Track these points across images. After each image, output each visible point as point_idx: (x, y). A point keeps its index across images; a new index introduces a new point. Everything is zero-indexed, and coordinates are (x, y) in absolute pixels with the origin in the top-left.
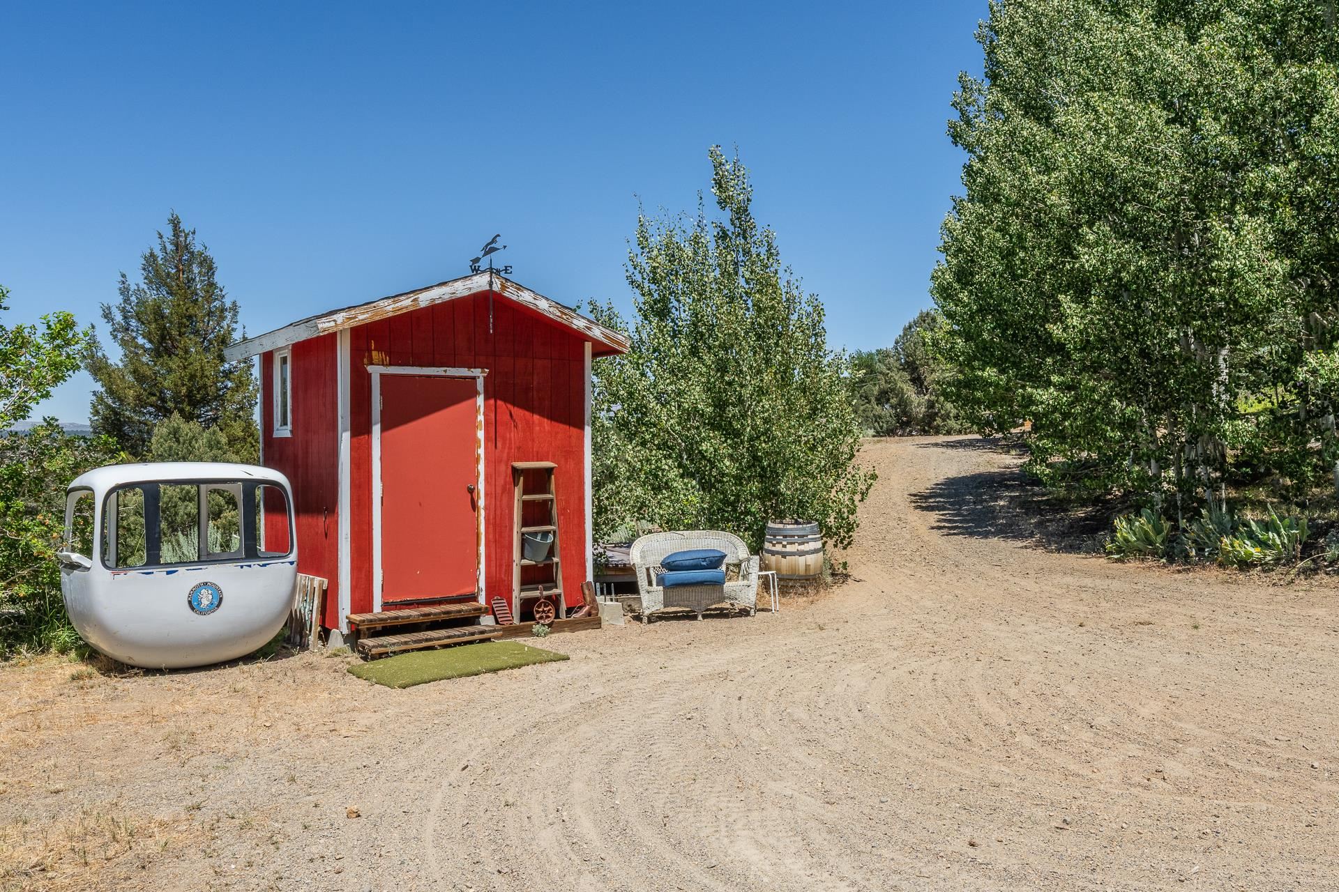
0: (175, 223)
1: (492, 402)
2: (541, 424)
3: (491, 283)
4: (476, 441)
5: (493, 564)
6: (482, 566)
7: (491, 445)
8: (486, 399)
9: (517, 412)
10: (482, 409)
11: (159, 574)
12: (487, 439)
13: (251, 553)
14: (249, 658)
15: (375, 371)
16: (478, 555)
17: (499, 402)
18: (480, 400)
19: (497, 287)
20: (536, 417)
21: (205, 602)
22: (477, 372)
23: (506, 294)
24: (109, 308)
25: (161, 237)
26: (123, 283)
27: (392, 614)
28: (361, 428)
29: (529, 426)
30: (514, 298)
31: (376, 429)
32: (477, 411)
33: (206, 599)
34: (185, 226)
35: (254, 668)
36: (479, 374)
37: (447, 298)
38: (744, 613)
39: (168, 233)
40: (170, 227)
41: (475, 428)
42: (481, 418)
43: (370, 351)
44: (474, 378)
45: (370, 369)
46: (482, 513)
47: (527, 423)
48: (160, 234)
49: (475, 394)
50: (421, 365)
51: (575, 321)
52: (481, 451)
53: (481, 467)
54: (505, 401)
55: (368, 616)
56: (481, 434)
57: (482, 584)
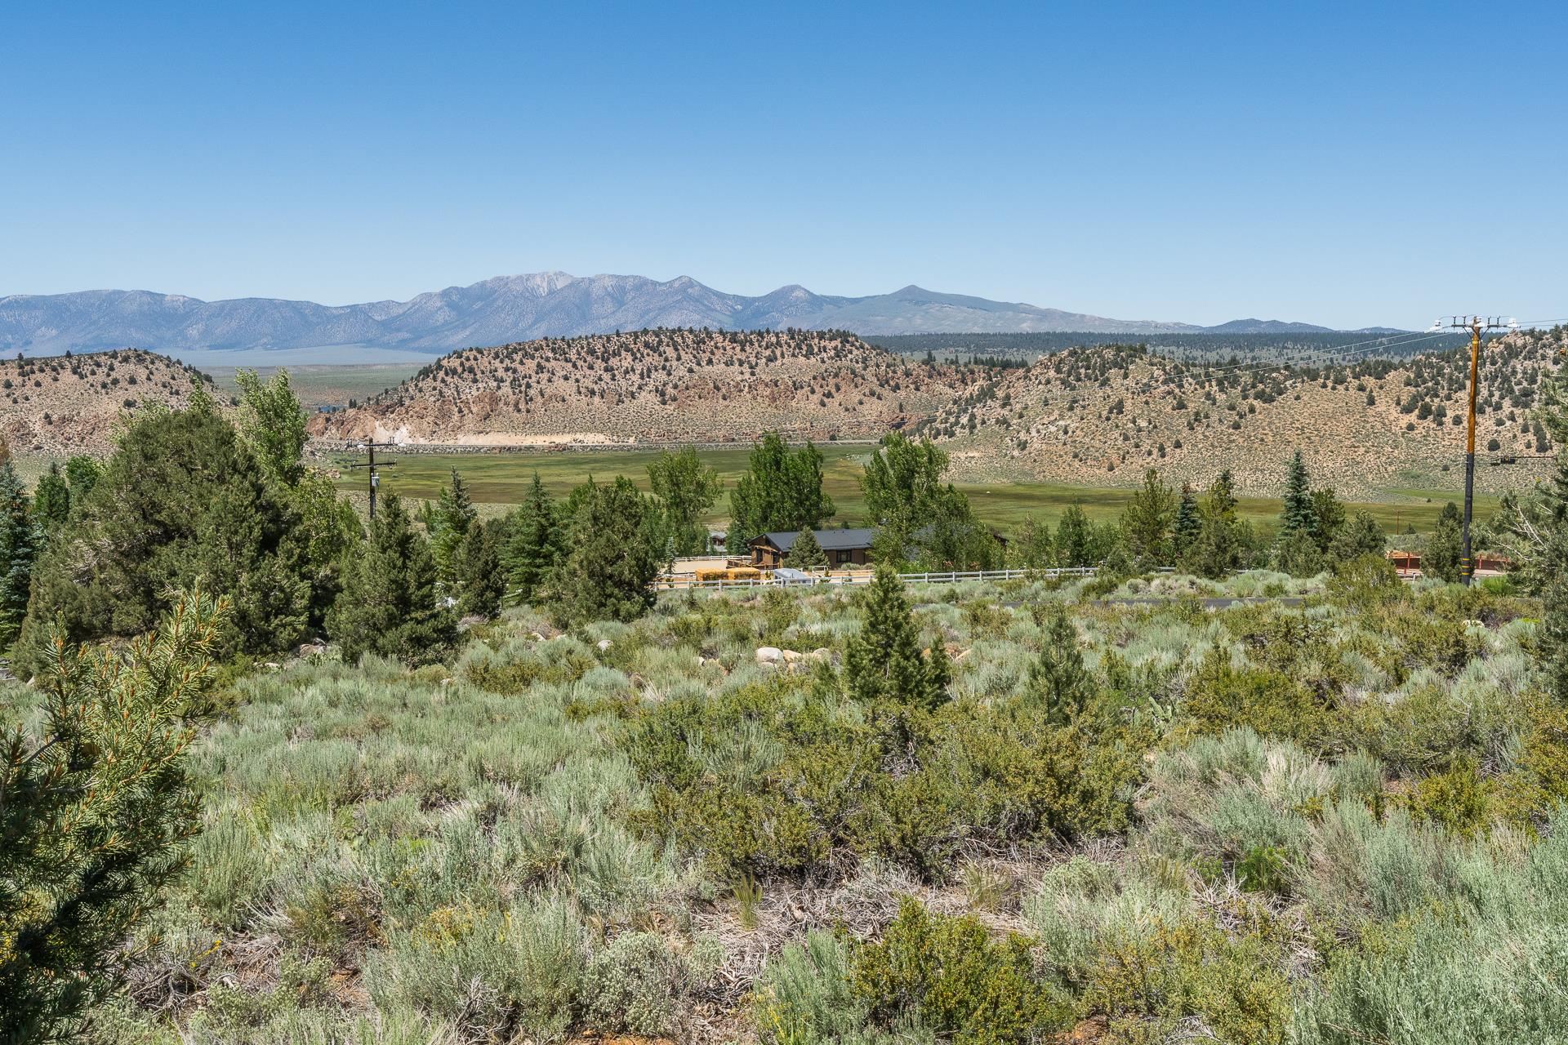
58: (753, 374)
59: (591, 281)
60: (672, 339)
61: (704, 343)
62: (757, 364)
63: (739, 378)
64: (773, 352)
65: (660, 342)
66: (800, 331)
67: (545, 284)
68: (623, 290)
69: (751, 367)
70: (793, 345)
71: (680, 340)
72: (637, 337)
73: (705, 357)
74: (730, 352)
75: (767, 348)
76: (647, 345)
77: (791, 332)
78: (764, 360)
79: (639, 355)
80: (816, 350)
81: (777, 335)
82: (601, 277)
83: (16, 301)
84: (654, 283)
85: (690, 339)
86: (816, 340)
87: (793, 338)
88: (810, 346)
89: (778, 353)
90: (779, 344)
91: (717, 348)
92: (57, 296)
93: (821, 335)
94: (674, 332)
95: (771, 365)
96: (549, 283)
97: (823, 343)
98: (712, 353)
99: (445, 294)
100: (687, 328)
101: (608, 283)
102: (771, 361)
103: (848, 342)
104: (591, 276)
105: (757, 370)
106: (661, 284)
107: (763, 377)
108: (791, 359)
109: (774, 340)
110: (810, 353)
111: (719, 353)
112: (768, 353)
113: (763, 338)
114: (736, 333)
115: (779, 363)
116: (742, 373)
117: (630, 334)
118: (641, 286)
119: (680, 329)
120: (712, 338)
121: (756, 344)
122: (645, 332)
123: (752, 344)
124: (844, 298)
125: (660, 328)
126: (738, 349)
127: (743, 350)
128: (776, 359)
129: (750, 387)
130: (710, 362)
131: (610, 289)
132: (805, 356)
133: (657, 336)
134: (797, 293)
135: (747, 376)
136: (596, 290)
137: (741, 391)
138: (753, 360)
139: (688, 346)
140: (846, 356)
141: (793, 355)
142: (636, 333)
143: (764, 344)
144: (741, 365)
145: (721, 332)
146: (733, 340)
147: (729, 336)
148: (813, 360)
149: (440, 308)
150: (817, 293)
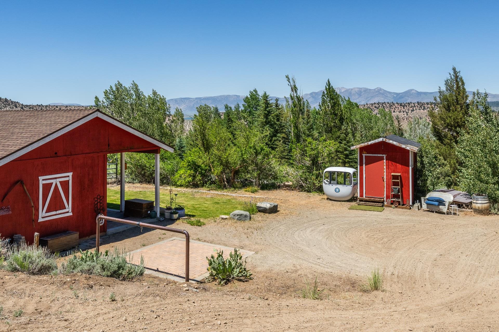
0: (454, 69)
1: (388, 161)
2: (399, 166)
3: (383, 139)
4: (384, 168)
5: (388, 192)
6: (385, 193)
7: (387, 170)
8: (386, 160)
9: (393, 163)
10: (385, 163)
11: (331, 185)
12: (386, 168)
13: (345, 184)
14: (345, 201)
15: (364, 155)
16: (384, 190)
17: (389, 161)
18: (385, 161)
19: (384, 140)
20: (398, 164)
21: (337, 191)
22: (384, 155)
23: (386, 141)
24: (436, 97)
25: (450, 74)
26: (440, 89)
27: (367, 198)
28: (361, 165)
29: (396, 166)
30: (388, 142)
31: (364, 165)
32: (384, 163)
33: (337, 190)
34: (457, 70)
35: (346, 203)
36: (385, 156)
37: (374, 143)
38: (444, 213)
39: (452, 73)
40: (453, 71)
41: (384, 166)
42: (385, 164)
43: (363, 151)
44: (384, 156)
45: (363, 155)
46: (385, 182)
47: (396, 165)
48: (450, 73)
49: (384, 159)
50: (373, 154)
51: (402, 146)
52: (385, 170)
53: (385, 173)
54: (391, 161)
55: (362, 198)
56: (385, 167)
57: (385, 196)
58: (407, 115)
59: (352, 89)
60: (383, 105)
61: (392, 106)
62: (408, 112)
63: (403, 116)
64: (413, 108)
65: (379, 106)
66: (421, 102)
67: (339, 91)
68: (361, 92)
69: (407, 113)
70: (419, 107)
71: (385, 106)
72: (373, 105)
73: (393, 110)
74: (400, 109)
75: (411, 107)
76: (375, 107)
77: (418, 103)
78: (410, 111)
79: (373, 110)
80: (426, 108)
81: (414, 104)
82: (355, 88)
83: (205, 98)
84: (370, 90)
85: (388, 105)
86: (426, 105)
87: (419, 104)
88: (424, 107)
89: (415, 109)
90: (415, 106)
91: (396, 107)
92: (214, 97)
93: (428, 104)
94: (383, 103)
95: (413, 112)
96: (340, 90)
97: (428, 106)
98: (395, 109)
99: (311, 94)
100: (387, 102)
101: (356, 90)
102: (413, 111)
103: (436, 105)
104: (352, 88)
105: (408, 114)
106: (372, 90)
107: (411, 116)
108: (419, 111)
109: (413, 105)
110: (424, 109)
111: (397, 109)
112: (411, 109)
113: (410, 105)
114: (401, 103)
115: (415, 111)
116: (404, 115)
117: (370, 104)
118: (366, 90)
119: (385, 103)
120: (394, 105)
121: (408, 106)
122: (375, 103)
123: (406, 106)
124: (428, 92)
125: (379, 102)
126: (402, 108)
127: (404, 108)
128: (414, 110)
129: (407, 119)
130: (394, 112)
131: (357, 92)
132: (423, 110)
133: (378, 104)
134: (414, 91)
135: (405, 115)
136: (353, 92)
137: (404, 120)
138: (407, 111)
139: (387, 107)
140: (436, 109)
141: (419, 109)
142: (372, 104)
143: (410, 106)
144: (403, 112)
145: (397, 103)
146: (401, 105)
147: (399, 104)
148: (425, 111)
149: (310, 98)
150: (419, 91)
